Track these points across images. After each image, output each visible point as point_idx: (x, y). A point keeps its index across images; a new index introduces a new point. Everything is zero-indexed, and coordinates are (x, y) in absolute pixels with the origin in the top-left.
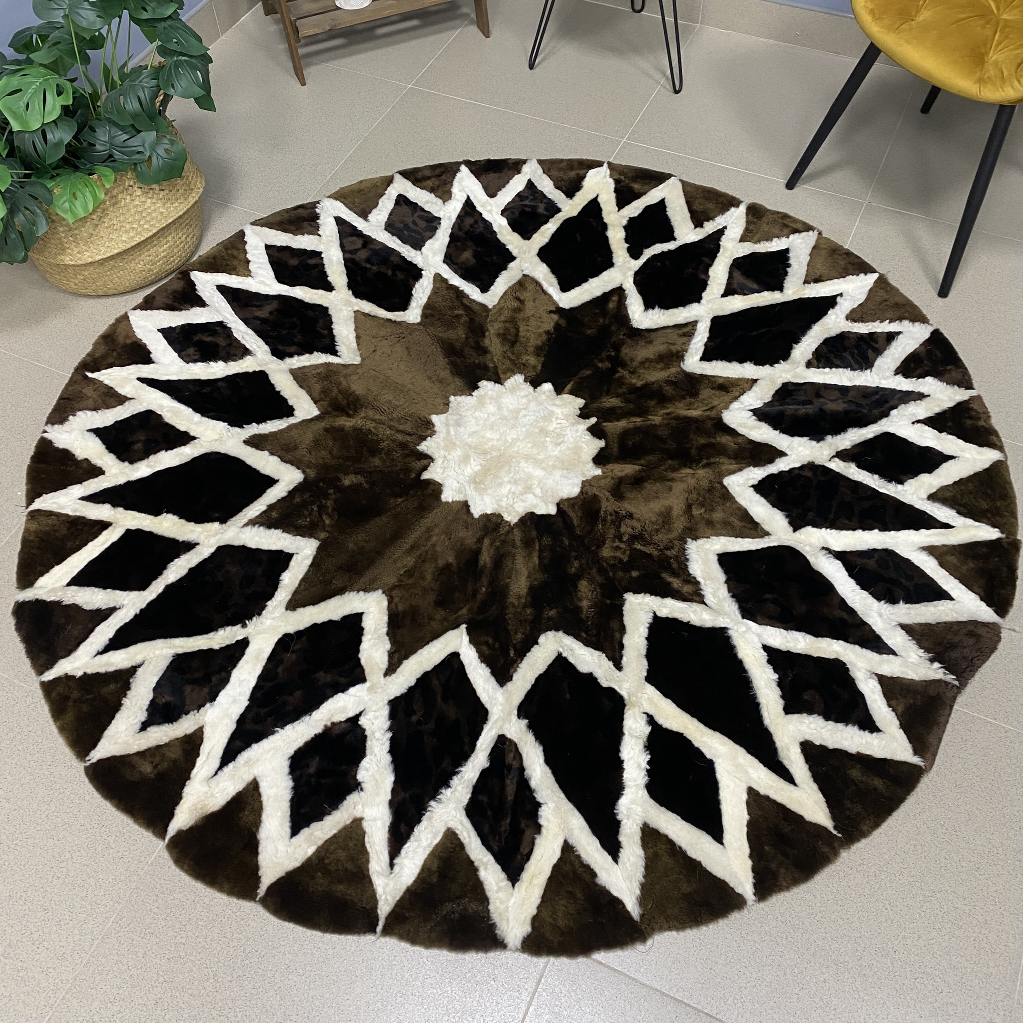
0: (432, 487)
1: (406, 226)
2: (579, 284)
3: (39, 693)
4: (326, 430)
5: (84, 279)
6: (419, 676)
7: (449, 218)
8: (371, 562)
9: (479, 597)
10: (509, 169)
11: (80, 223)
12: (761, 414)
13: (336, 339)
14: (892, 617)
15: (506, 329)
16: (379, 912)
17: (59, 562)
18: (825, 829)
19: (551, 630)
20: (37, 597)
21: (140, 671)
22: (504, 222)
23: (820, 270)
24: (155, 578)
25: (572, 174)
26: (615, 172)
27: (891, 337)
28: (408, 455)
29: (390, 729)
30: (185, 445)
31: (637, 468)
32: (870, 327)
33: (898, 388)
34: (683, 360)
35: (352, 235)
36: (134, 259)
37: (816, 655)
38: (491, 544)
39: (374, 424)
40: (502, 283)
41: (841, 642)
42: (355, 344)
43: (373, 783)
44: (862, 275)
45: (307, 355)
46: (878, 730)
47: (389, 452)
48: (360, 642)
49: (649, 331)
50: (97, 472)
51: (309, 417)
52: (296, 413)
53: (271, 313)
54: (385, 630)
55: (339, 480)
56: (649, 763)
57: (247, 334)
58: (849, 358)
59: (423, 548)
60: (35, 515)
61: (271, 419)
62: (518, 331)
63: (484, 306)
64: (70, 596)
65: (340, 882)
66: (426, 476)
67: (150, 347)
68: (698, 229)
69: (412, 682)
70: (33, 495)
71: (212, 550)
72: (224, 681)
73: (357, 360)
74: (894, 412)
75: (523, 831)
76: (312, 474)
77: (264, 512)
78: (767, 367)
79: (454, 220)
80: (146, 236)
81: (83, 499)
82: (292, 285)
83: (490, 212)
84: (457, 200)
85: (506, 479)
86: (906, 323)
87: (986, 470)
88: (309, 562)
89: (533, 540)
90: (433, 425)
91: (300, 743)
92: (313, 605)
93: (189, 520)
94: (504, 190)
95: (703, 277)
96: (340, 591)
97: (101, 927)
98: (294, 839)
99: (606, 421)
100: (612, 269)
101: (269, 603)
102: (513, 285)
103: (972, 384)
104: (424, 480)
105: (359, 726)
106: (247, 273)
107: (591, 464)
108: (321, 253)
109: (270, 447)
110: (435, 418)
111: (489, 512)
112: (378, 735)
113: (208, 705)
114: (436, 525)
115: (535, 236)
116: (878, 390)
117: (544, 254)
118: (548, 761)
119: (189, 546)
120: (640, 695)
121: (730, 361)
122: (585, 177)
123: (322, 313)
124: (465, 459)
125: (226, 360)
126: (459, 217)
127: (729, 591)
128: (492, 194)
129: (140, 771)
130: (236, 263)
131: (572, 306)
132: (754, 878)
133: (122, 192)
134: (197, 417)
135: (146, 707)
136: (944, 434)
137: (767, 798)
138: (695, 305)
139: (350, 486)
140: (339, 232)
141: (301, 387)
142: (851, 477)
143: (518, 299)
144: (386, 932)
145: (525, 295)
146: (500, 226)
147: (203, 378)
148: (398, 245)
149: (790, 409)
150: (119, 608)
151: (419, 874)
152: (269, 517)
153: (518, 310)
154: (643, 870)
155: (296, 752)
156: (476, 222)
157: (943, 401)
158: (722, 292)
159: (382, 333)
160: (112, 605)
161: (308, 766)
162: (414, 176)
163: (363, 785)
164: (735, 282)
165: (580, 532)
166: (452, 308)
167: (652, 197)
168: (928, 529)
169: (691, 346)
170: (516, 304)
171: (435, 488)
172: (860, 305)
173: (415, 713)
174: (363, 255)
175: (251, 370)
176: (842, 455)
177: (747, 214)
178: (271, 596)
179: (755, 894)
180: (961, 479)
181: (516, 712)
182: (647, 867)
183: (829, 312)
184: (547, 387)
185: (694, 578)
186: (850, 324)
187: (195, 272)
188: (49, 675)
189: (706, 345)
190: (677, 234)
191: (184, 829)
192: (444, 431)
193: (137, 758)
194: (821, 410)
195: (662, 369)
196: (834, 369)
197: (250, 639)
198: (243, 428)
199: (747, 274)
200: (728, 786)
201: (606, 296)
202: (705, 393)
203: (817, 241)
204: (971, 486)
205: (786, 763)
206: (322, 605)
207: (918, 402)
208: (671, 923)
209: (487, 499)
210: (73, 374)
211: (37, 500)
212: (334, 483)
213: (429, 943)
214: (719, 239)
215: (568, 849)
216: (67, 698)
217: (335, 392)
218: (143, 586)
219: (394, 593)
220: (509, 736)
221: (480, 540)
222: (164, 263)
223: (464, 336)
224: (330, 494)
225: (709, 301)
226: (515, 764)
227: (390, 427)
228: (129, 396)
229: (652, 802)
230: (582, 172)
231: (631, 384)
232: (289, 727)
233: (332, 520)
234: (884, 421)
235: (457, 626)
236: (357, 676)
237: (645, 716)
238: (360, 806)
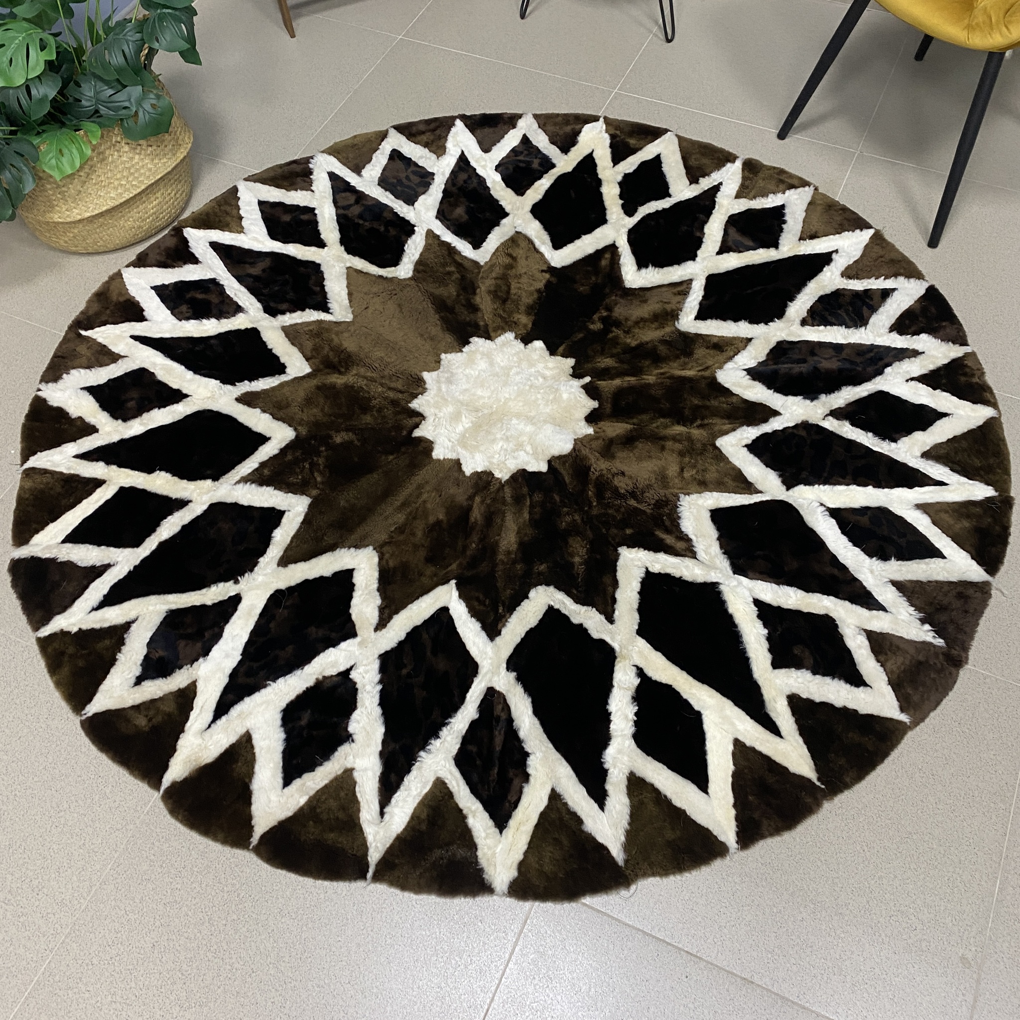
0: (423, 445)
1: (400, 181)
2: (571, 241)
3: (35, 649)
4: (318, 388)
5: (74, 237)
6: (409, 630)
7: (443, 174)
8: (363, 519)
9: (469, 553)
10: (505, 124)
11: (68, 180)
12: (754, 374)
13: (329, 296)
14: (884, 573)
15: (498, 286)
16: (369, 859)
17: (54, 520)
18: (809, 780)
19: (541, 585)
20: (32, 554)
21: (134, 627)
22: (498, 177)
23: (815, 227)
24: (149, 535)
25: (568, 129)
26: (610, 128)
27: (886, 294)
28: (399, 413)
29: (380, 682)
30: (177, 402)
31: (629, 427)
32: (865, 284)
33: (893, 346)
34: (678, 319)
35: (345, 191)
36: (123, 216)
37: (806, 611)
38: (482, 502)
39: (365, 382)
40: (495, 239)
41: (832, 598)
42: (347, 301)
43: (364, 733)
44: (858, 231)
45: (299, 313)
46: (865, 685)
47: (380, 410)
48: (351, 597)
49: (642, 289)
50: (91, 430)
51: (301, 375)
52: (288, 370)
53: (264, 271)
54: (376, 586)
55: (331, 437)
56: (636, 714)
57: (240, 291)
58: (844, 315)
59: (413, 505)
60: (30, 473)
61: (263, 376)
62: (509, 288)
63: (476, 263)
64: (65, 553)
65: (332, 830)
66: (417, 433)
67: (143, 305)
68: (693, 186)
69: (402, 636)
70: (27, 454)
71: (205, 507)
72: (217, 636)
73: (349, 318)
74: (888, 370)
75: (512, 780)
76: (304, 431)
77: (256, 470)
78: (762, 325)
79: (447, 175)
80: (135, 192)
81: (77, 456)
82: (285, 241)
83: (484, 167)
84: (452, 155)
85: (498, 436)
86: (901, 279)
87: (980, 427)
88: (301, 518)
89: (524, 496)
90: (425, 383)
91: (292, 696)
92: (305, 561)
93: (182, 477)
94: (498, 145)
95: (698, 234)
96: (332, 548)
97: (99, 874)
98: (286, 789)
99: (600, 380)
100: (604, 226)
101: (261, 560)
102: (506, 241)
103: (966, 341)
104: (415, 437)
105: (351, 680)
106: (240, 230)
107: (583, 423)
108: (314, 209)
109: (261, 405)
110: (426, 375)
111: (479, 470)
112: (368, 688)
113: (201, 660)
114: (427, 482)
115: (528, 192)
116: (872, 347)
117: (537, 211)
118: (536, 712)
119: (182, 504)
120: (631, 648)
121: (724, 320)
122: (580, 132)
123: (314, 269)
124: (456, 417)
125: (218, 317)
126: (453, 172)
127: (721, 547)
128: (486, 149)
129: (135, 725)
130: (228, 219)
131: (564, 264)
132: (737, 826)
133: (110, 148)
134: (190, 374)
135: (140, 662)
136: (938, 391)
137: (753, 749)
138: (690, 263)
139: (342, 444)
140: (332, 188)
141: (293, 344)
142: (845, 436)
143: (510, 255)
144: (377, 878)
145: (519, 253)
146: (494, 181)
147: (196, 335)
148: (392, 201)
149: (784, 367)
150: (114, 565)
151: (409, 823)
152: (261, 475)
153: (510, 267)
154: (628, 817)
155: (288, 705)
156: (470, 177)
157: (937, 358)
158: (717, 249)
159: (375, 290)
160: (106, 562)
161: (300, 719)
162: (408, 130)
163: (355, 737)
164: (730, 239)
165: (572, 489)
166: (444, 265)
167: (647, 153)
168: (921, 486)
169: (686, 305)
170: (507, 260)
171: (427, 446)
172: (855, 262)
173: (405, 666)
174: (356, 210)
175: (243, 327)
176: (836, 414)
177: (743, 170)
178: (262, 553)
179: (737, 842)
180: (955, 437)
181: (505, 665)
182: (632, 815)
183: (825, 269)
184: (539, 344)
185: (687, 535)
186: (845, 281)
187: (189, 228)
188: (46, 631)
189: (701, 304)
190: (672, 191)
191: (179, 780)
192: (435, 387)
193: (131, 712)
194: (816, 368)
195: (656, 329)
196: (828, 327)
197: (242, 595)
198: (235, 385)
199: (743, 231)
200: (715, 737)
201: (599, 254)
202: (700, 352)
203: (813, 197)
204: (964, 444)
205: (773, 715)
206: (314, 561)
207: (913, 359)
208: (655, 869)
209: (479, 457)
210: (67, 333)
211: (32, 459)
212: (326, 440)
213: (418, 889)
214: (714, 196)
215: (555, 797)
216: (63, 653)
217: (327, 349)
218: (136, 543)
219: (385, 549)
220: (498, 688)
221: (471, 498)
222: (153, 220)
223: (455, 293)
224: (322, 452)
225: (704, 259)
226: (503, 716)
227: (382, 385)
228: (122, 354)
229: (639, 751)
230: (578, 127)
231: (625, 343)
232: (281, 681)
233: (324, 477)
234: (878, 379)
235: (445, 582)
236: (348, 631)
237: (634, 669)
238: (351, 757)
